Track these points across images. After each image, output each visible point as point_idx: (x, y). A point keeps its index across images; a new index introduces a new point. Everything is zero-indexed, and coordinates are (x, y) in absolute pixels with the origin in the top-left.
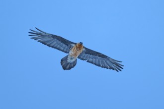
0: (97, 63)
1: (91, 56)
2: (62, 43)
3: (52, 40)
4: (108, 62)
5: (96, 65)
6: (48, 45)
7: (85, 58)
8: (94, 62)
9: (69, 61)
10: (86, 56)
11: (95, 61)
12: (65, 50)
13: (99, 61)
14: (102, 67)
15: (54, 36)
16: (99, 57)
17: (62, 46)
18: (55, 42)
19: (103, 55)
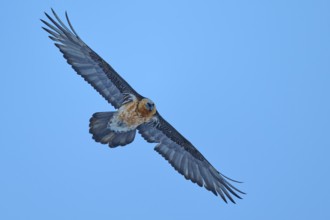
0: (179, 164)
1: (170, 141)
2: (109, 81)
3: (89, 62)
4: (205, 171)
5: (173, 165)
6: (74, 67)
7: (153, 138)
8: (171, 158)
9: (114, 126)
10: (157, 135)
11: (175, 156)
12: (113, 99)
13: (183, 161)
14: (187, 178)
15: (95, 56)
16: (185, 152)
17: (107, 87)
18: (94, 71)
19: (196, 151)
